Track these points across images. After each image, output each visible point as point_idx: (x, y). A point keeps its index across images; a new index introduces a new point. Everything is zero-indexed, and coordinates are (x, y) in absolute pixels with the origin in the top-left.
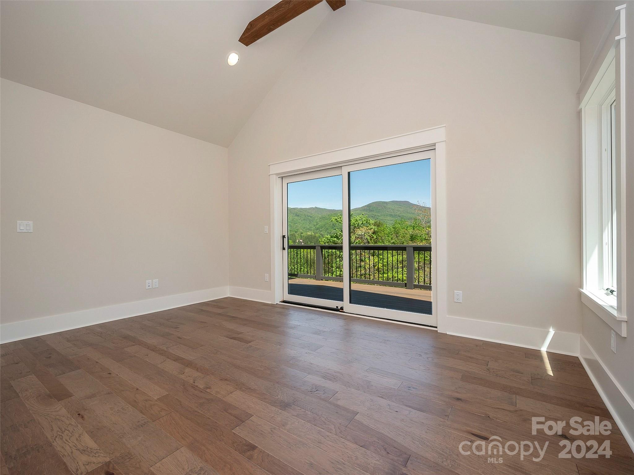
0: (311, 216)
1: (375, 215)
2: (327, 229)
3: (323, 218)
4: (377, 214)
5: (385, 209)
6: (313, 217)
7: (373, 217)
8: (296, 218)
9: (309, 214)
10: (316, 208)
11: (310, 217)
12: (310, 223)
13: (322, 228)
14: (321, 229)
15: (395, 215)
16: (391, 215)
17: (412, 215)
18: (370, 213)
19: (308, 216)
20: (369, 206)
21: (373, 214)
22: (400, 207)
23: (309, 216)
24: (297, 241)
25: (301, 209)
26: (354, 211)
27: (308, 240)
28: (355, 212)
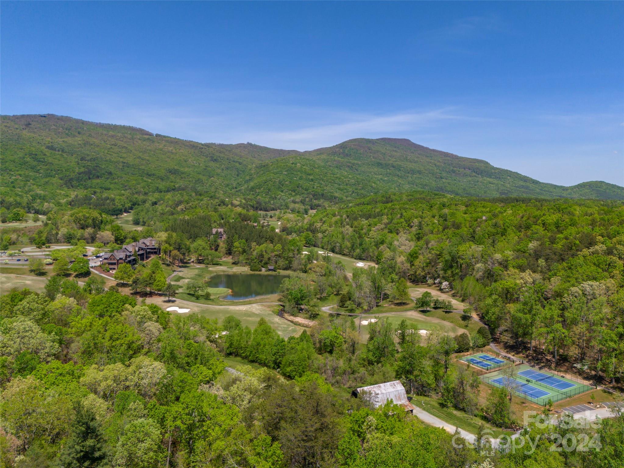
0: (241, 161)
1: (353, 164)
2: (269, 190)
3: (263, 167)
4: (356, 162)
5: (371, 153)
6: (244, 163)
7: (349, 166)
8: (212, 164)
9: (237, 158)
10: (250, 145)
11: (237, 164)
12: (238, 175)
13: (259, 188)
14: (258, 191)
15: (387, 165)
16: (379, 165)
17: (414, 164)
18: (346, 160)
19: (234, 161)
20: (343, 146)
21: (350, 163)
22: (395, 149)
23: (237, 162)
24: (214, 231)
25: (221, 146)
26: (318, 155)
27: (233, 231)
28: (318, 157)
